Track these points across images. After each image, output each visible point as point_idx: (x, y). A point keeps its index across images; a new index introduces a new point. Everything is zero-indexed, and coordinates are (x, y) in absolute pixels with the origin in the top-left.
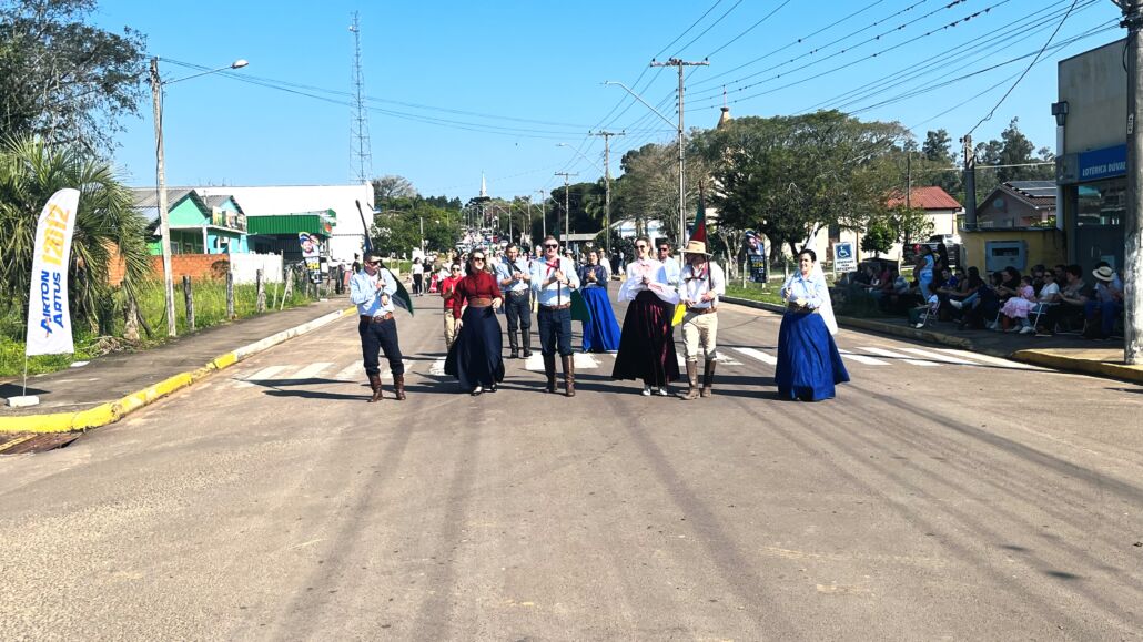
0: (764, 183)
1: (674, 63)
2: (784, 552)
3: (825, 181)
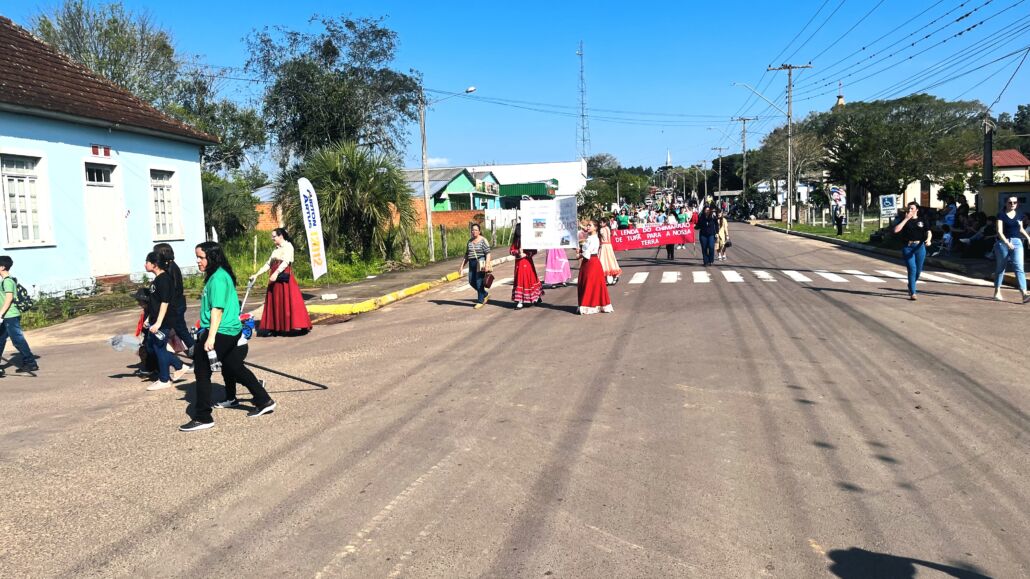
0: (866, 149)
1: (785, 67)
2: (684, 387)
3: (914, 148)
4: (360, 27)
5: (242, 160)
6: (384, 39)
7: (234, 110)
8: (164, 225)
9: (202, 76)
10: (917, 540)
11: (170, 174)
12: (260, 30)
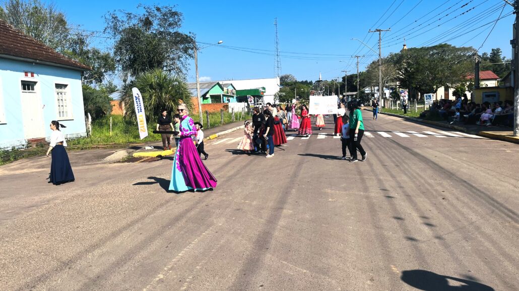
0: (418, 71)
1: (378, 30)
2: (329, 191)
3: (441, 70)
4: (164, 10)
5: (104, 79)
6: (176, 17)
7: (99, 53)
8: (63, 112)
9: (82, 35)
10: (444, 264)
11: (66, 86)
12: (112, 12)
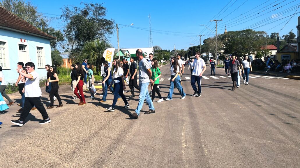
0: (234, 45)
1: (215, 20)
3: (247, 44)
4: (96, 6)
5: (56, 46)
6: (103, 10)
7: (54, 31)
8: (40, 64)
11: (42, 48)
12: (66, 6)
